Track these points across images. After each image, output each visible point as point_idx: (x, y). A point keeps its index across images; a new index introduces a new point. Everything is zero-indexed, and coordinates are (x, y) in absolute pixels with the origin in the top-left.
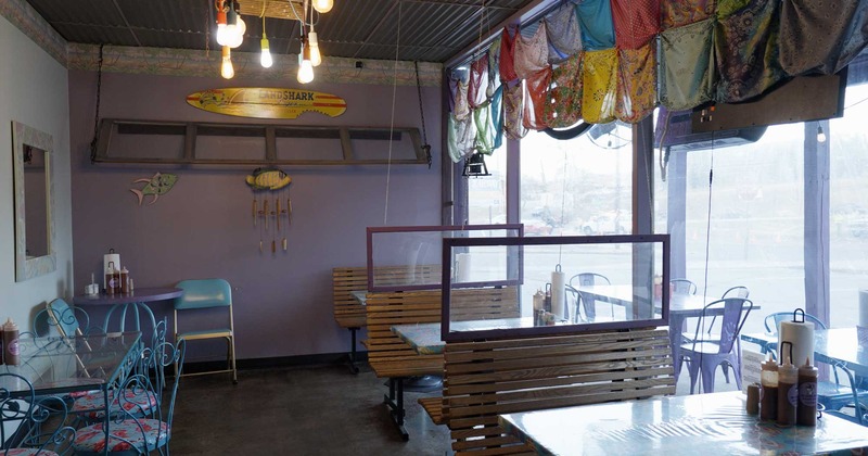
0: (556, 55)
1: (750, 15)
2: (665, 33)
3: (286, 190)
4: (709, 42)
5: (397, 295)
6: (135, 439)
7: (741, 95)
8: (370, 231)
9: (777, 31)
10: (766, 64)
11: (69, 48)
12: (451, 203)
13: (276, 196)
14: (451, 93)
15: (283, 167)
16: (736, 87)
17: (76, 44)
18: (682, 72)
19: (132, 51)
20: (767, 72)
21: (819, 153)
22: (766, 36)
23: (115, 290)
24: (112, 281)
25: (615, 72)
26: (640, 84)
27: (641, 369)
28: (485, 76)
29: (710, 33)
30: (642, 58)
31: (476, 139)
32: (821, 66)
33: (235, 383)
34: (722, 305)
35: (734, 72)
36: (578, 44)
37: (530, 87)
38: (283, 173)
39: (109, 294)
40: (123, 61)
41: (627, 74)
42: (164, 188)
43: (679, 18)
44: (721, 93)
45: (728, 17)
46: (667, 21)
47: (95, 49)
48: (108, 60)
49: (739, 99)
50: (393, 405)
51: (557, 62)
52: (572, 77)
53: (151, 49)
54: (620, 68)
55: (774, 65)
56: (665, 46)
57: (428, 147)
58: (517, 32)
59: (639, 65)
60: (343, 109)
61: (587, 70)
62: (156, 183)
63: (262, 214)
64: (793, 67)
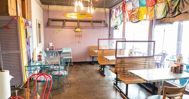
0: (134, 8)
1: (174, 1)
2: (157, 4)
3: (81, 32)
4: (166, 6)
5: (103, 51)
6: (63, 74)
7: (172, 16)
8: (99, 39)
9: (179, 5)
10: (177, 11)
11: (43, 5)
12: (111, 35)
13: (79, 33)
14: (111, 14)
15: (80, 27)
16: (171, 14)
17: (44, 5)
18: (160, 11)
19: (54, 6)
20: (177, 12)
21: (181, 26)
22: (177, 5)
23: (52, 49)
24: (51, 48)
25: (146, 11)
26: (151, 13)
27: (150, 64)
28: (119, 11)
29: (166, 4)
30: (152, 9)
31: (116, 23)
32: (188, 11)
33: (72, 66)
34: (162, 54)
35: (170, 12)
36: (138, 6)
37: (128, 14)
38: (81, 29)
39: (51, 50)
40: (52, 8)
41: (149, 12)
42: (59, 31)
43: (160, 1)
44: (168, 16)
45: (170, 2)
46: (157, 2)
47: (47, 6)
48: (50, 8)
49: (171, 17)
50: (101, 70)
51: (134, 9)
52: (137, 12)
53: (57, 6)
54: (147, 10)
55: (178, 11)
56: (157, 6)
57: (107, 24)
58: (126, 3)
59: (151, 10)
60: (91, 17)
61: (140, 11)
62: (58, 30)
63: (77, 36)
64: (182, 11)
